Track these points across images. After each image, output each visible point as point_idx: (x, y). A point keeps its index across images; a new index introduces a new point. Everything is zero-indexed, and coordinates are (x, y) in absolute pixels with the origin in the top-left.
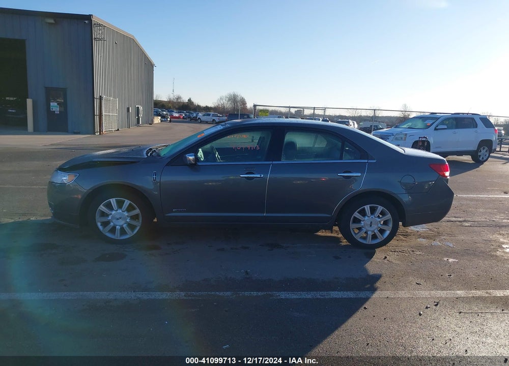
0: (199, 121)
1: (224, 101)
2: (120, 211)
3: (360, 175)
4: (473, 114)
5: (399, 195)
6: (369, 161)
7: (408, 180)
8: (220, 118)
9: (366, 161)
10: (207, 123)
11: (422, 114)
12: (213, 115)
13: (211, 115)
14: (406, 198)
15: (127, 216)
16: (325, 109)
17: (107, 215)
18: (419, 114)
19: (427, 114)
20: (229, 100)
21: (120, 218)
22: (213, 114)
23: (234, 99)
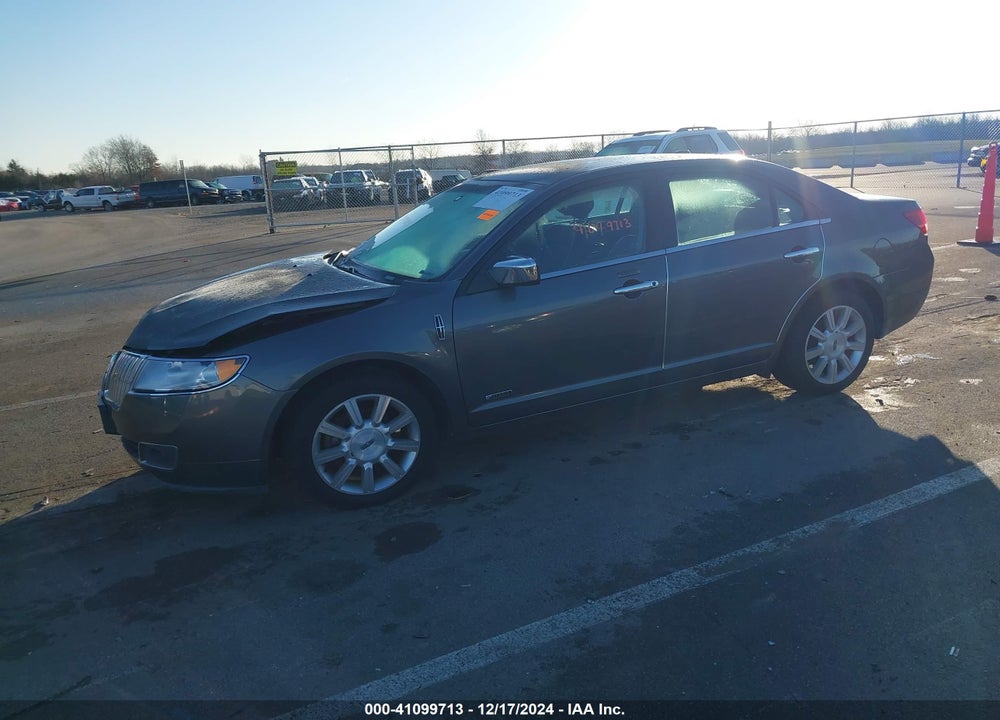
0: (69, 208)
1: (101, 157)
2: (368, 425)
3: (817, 250)
4: (706, 128)
8: (120, 196)
10: (88, 210)
11: (621, 137)
12: (102, 192)
13: (96, 192)
15: (387, 434)
16: (411, 147)
17: (338, 443)
18: (616, 139)
19: (628, 136)
20: (113, 154)
21: (371, 442)
22: (100, 189)
23: (124, 151)
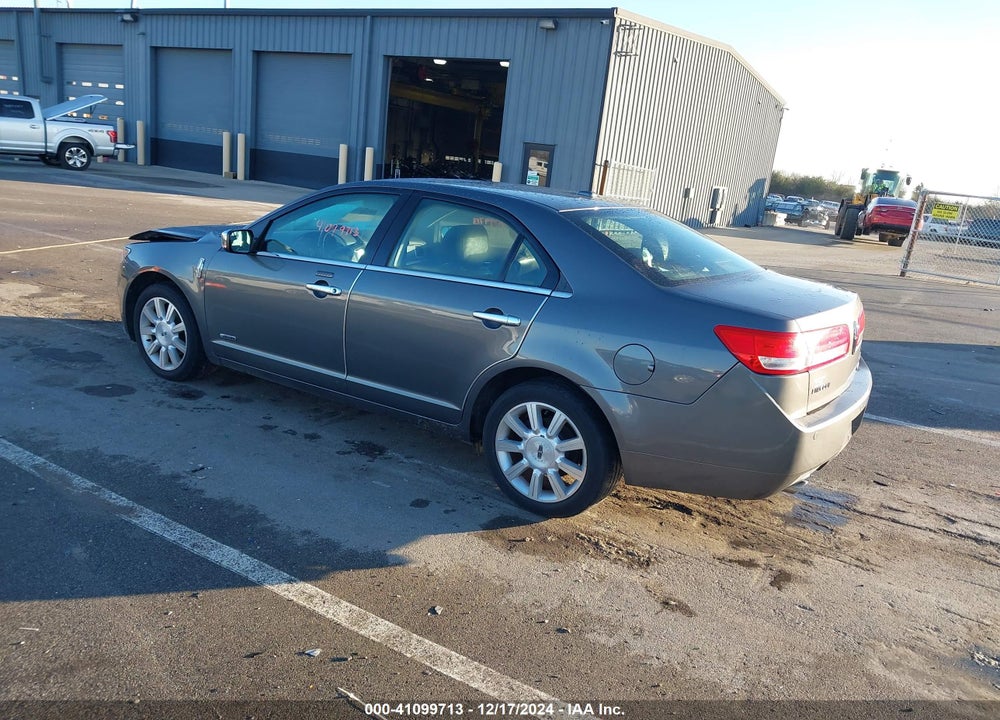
2: (164, 321)
3: (516, 321)
5: (602, 393)
6: (554, 294)
7: (638, 353)
9: (548, 292)
14: (620, 407)
15: (172, 332)
21: (165, 333)
